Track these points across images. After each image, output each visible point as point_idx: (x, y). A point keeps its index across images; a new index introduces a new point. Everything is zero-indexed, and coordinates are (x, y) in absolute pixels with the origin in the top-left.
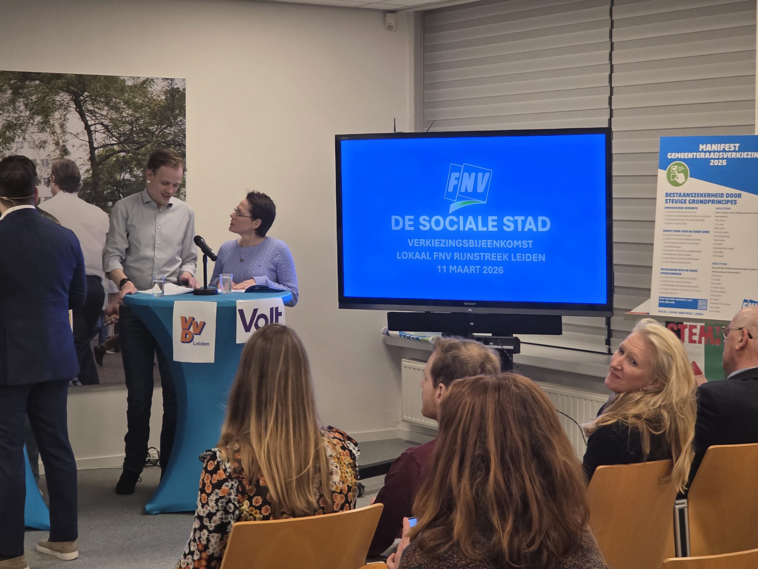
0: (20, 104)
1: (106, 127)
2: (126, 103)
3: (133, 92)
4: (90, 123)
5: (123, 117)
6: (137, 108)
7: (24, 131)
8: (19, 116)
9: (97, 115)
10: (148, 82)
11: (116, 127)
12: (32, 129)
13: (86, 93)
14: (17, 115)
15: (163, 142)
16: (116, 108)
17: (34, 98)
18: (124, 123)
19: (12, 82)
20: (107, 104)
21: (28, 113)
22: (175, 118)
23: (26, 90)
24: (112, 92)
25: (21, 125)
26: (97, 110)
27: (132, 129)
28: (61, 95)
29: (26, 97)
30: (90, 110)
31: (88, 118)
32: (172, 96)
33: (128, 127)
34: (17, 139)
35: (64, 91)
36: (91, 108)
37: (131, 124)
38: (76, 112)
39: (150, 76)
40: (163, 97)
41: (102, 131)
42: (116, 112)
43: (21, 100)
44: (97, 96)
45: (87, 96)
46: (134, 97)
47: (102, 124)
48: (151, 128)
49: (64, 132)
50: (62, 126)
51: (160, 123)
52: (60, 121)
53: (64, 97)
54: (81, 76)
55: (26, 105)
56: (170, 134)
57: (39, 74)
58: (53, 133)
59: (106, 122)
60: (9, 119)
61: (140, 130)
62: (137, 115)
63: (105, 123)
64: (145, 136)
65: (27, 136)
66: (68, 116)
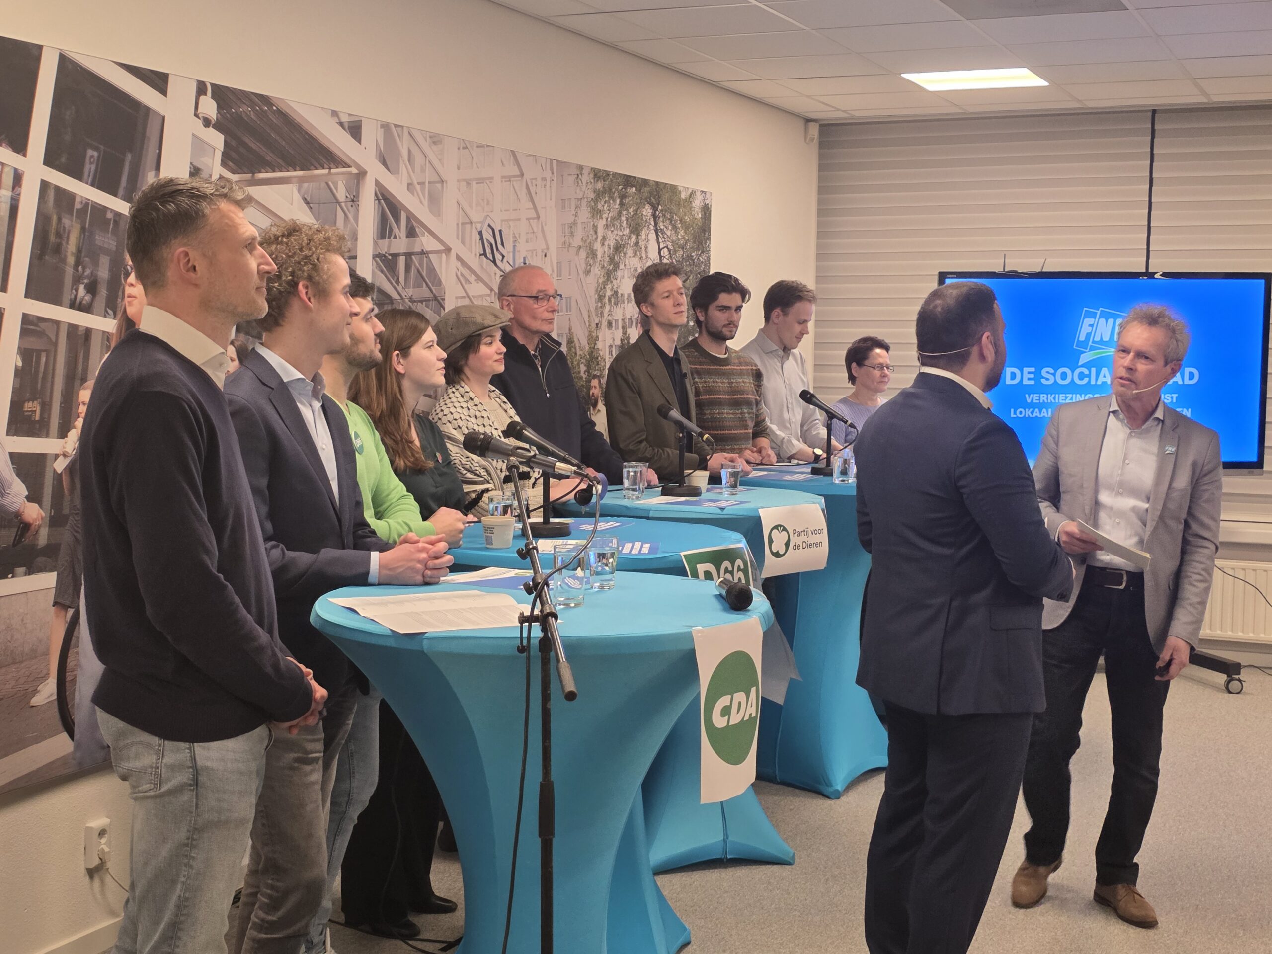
0: (623, 218)
1: (669, 251)
2: (681, 221)
3: (684, 207)
4: (662, 246)
5: (679, 240)
6: (686, 227)
7: (625, 254)
8: (623, 235)
9: (665, 236)
10: (693, 194)
11: (675, 252)
12: (630, 253)
13: (660, 207)
14: (621, 234)
15: (699, 273)
16: (675, 228)
17: (631, 210)
18: (679, 248)
19: (620, 187)
20: (671, 220)
21: (627, 231)
22: (705, 244)
23: (627, 200)
24: (674, 208)
25: (624, 245)
26: (665, 229)
27: (683, 256)
28: (647, 207)
29: (627, 209)
30: (661, 229)
31: (660, 241)
32: (705, 213)
33: (681, 252)
34: (622, 266)
35: (648, 203)
36: (662, 227)
37: (683, 249)
38: (653, 231)
39: (695, 187)
40: (700, 216)
41: (667, 257)
42: (676, 232)
43: (624, 212)
44: (666, 211)
45: (662, 210)
46: (685, 215)
47: (667, 247)
48: (693, 254)
49: (647, 257)
50: (646, 248)
51: (698, 249)
52: (645, 242)
53: (647, 211)
54: (657, 183)
55: (627, 220)
56: (702, 262)
57: (635, 178)
58: (641, 258)
59: (670, 245)
60: (617, 238)
61: (687, 256)
62: (687, 238)
63: (669, 247)
64: (690, 265)
65: (627, 261)
66: (650, 235)
